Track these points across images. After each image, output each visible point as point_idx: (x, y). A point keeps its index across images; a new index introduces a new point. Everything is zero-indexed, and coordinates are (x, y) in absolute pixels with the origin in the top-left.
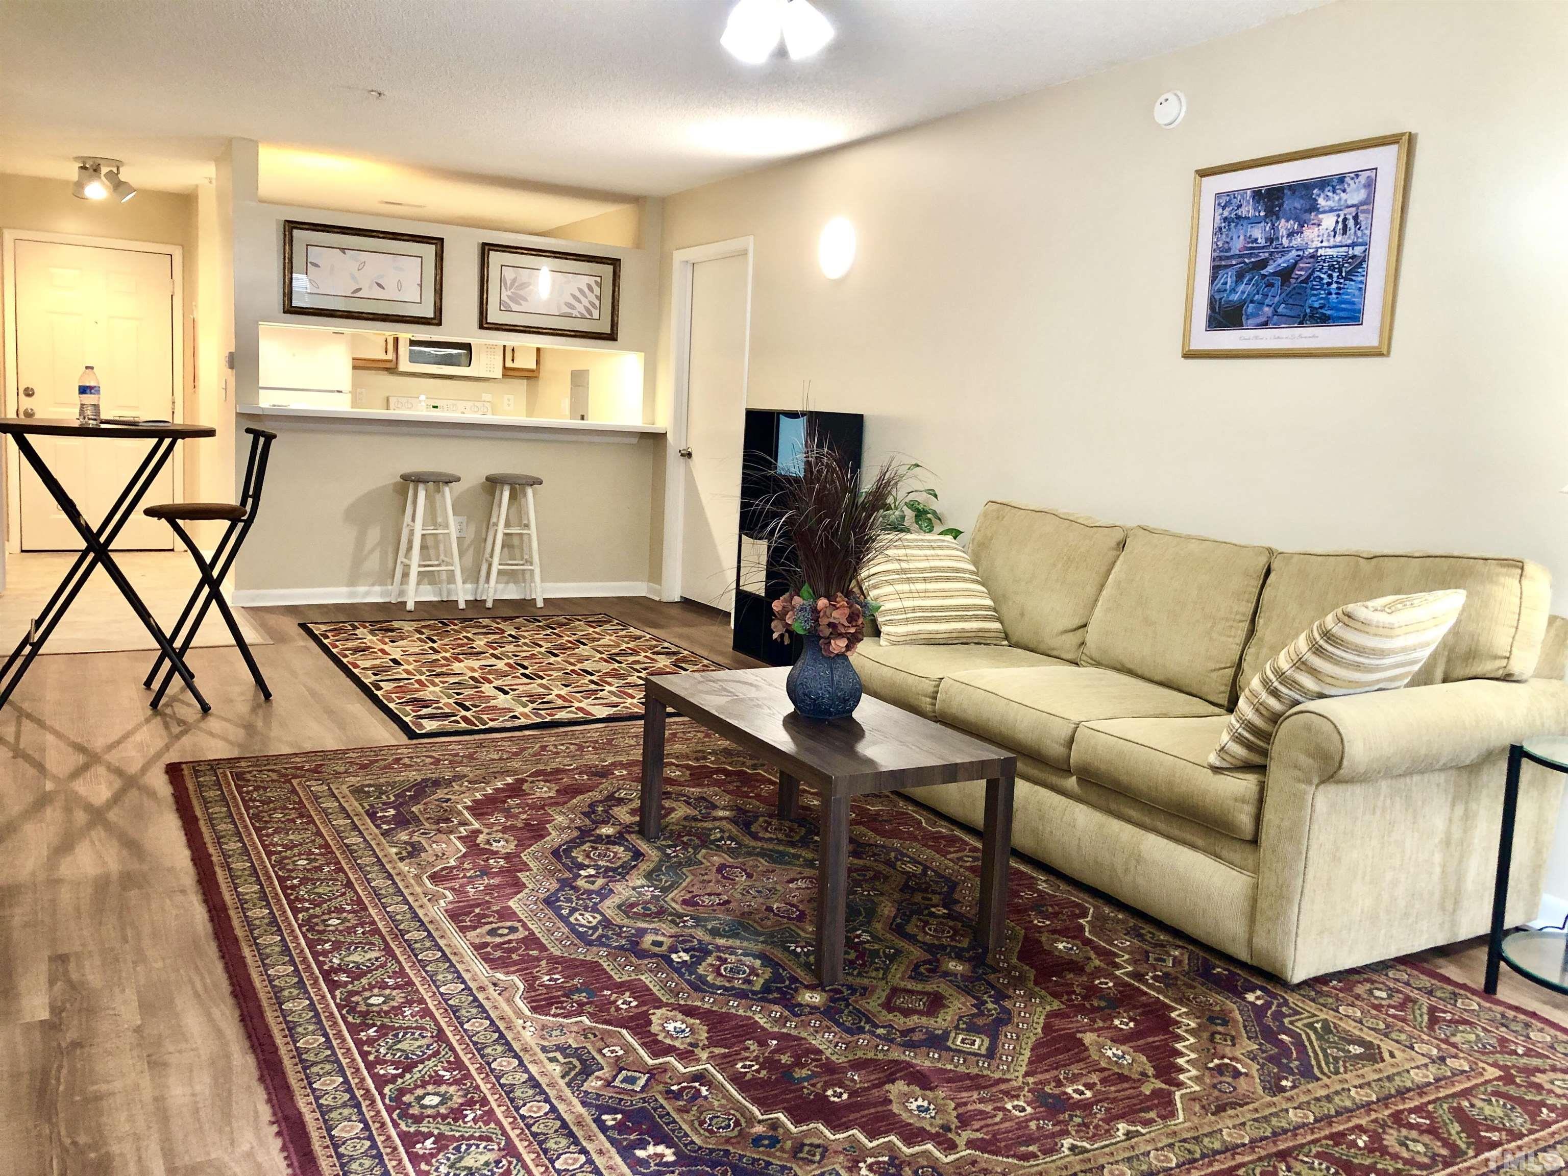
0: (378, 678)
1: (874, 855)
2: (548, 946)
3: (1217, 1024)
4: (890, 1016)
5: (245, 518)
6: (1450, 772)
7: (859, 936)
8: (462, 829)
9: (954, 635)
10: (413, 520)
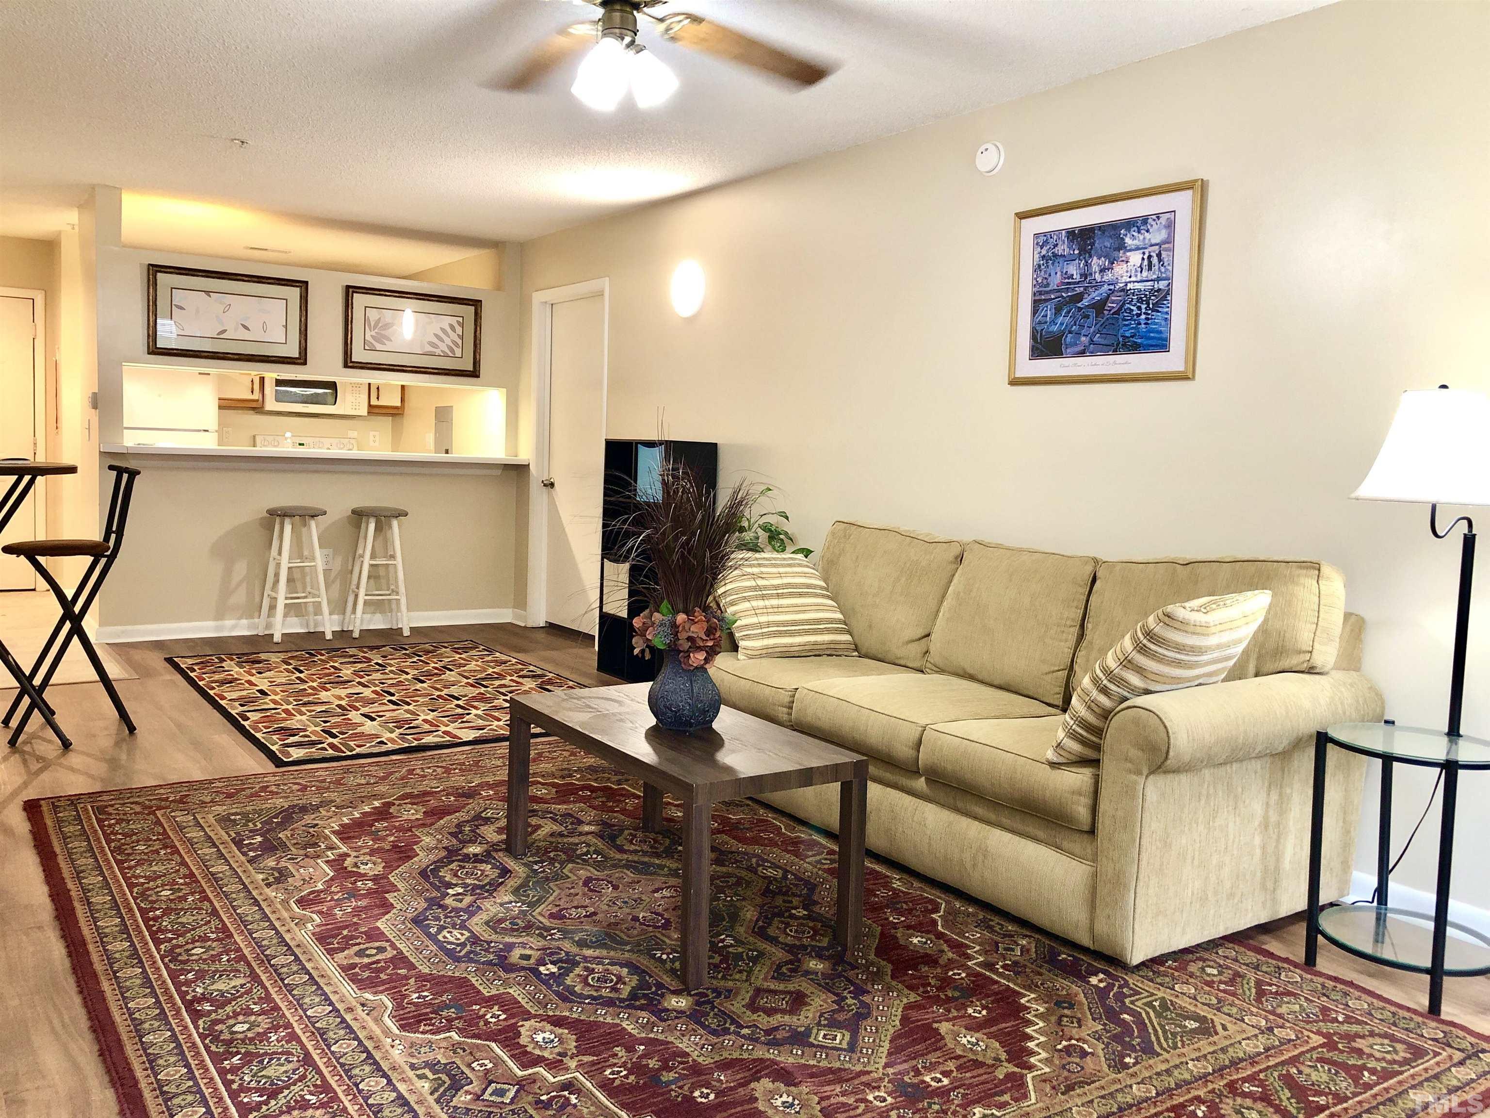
0: (245, 708)
1: (737, 861)
2: (417, 964)
3: (1064, 1008)
4: (755, 1017)
5: (108, 553)
6: (1266, 759)
7: (723, 941)
8: (329, 853)
9: (807, 648)
10: (280, 554)
